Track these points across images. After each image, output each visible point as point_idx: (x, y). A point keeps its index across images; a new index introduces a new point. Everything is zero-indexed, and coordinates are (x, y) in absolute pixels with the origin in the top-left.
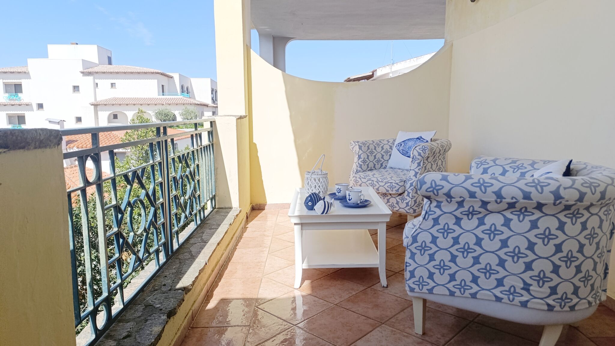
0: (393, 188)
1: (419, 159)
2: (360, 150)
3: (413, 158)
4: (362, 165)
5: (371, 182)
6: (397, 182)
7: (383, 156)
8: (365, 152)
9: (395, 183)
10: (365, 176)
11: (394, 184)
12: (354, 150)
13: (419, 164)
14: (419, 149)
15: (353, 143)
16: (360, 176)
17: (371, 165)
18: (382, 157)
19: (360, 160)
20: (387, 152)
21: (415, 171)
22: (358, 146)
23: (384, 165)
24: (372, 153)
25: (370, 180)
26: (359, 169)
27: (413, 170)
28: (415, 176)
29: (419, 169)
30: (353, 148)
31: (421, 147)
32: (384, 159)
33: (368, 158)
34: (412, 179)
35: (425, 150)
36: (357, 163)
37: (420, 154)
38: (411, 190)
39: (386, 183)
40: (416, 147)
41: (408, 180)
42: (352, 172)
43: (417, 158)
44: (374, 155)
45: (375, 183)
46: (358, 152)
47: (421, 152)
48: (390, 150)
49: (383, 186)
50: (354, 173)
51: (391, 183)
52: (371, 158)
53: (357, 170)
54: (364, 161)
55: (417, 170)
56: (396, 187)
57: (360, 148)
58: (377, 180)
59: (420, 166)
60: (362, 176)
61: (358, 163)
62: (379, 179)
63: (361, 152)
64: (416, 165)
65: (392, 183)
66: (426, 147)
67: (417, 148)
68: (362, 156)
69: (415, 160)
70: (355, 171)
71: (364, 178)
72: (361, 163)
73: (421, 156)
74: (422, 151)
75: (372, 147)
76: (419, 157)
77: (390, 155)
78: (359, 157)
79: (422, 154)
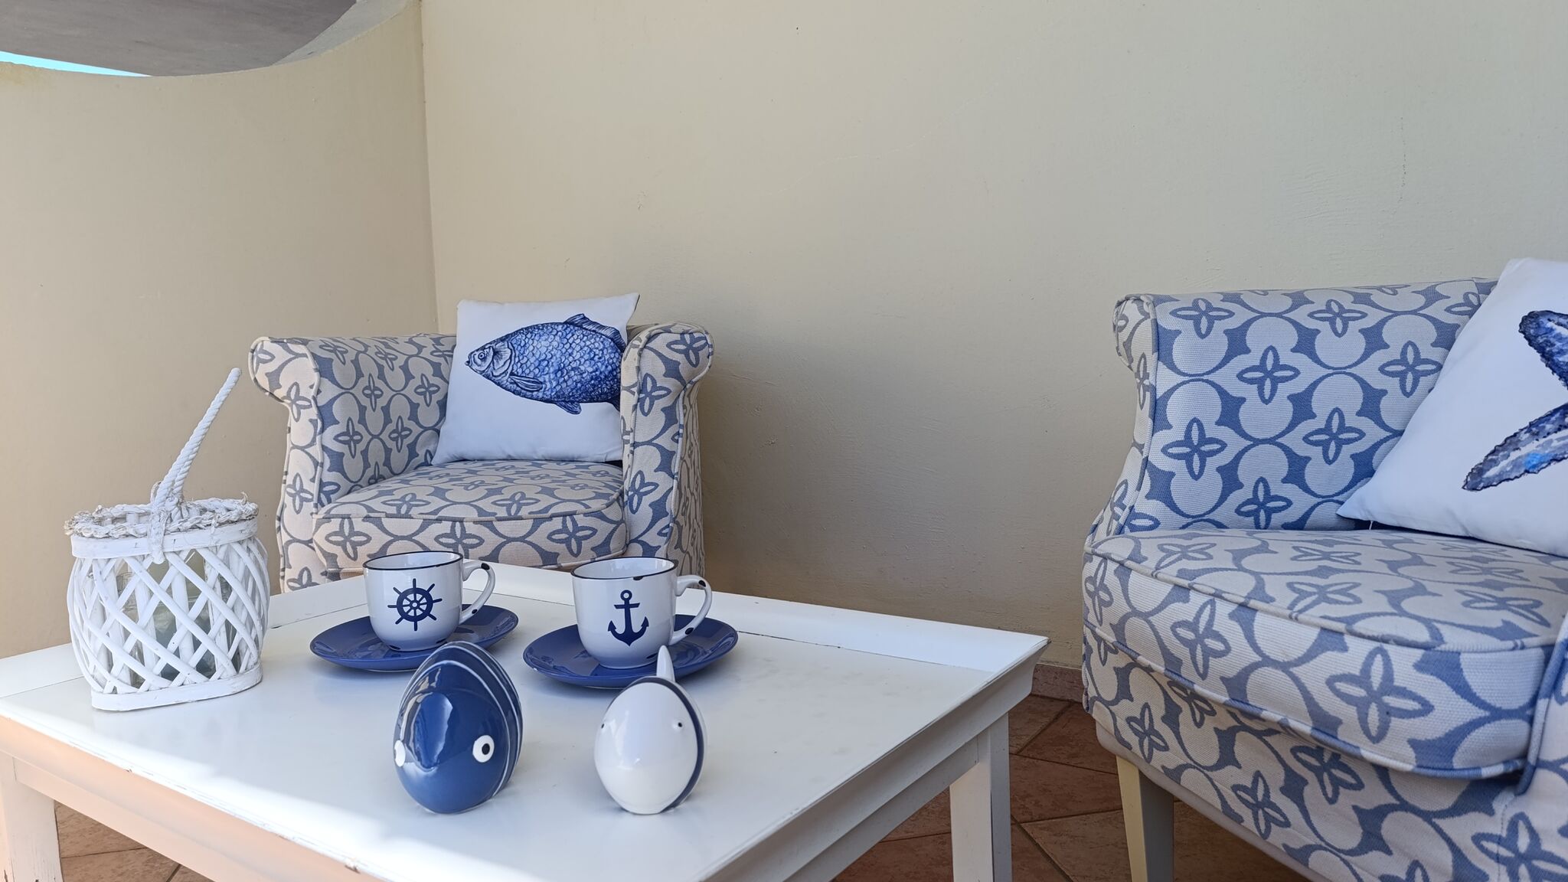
0: (579, 540)
1: (669, 391)
2: (325, 380)
3: (640, 392)
4: (342, 455)
5: (445, 527)
6: (597, 505)
7: (414, 407)
8: (347, 391)
9: (586, 515)
10: (399, 508)
11: (581, 520)
12: (286, 381)
13: (670, 413)
14: (669, 345)
15: (275, 349)
16: (370, 509)
17: (376, 453)
18: (413, 417)
19: (332, 431)
20: (426, 390)
21: (658, 446)
22: (310, 363)
23: (421, 452)
24: (373, 393)
25: (439, 520)
26: (330, 476)
27: (649, 443)
28: (665, 466)
29: (673, 439)
30: (274, 377)
31: (678, 337)
32: (418, 423)
33: (362, 421)
34: (656, 485)
35: (696, 351)
36: (316, 451)
37: (672, 370)
38: (660, 534)
39: (538, 522)
40: (650, 339)
41: (636, 492)
42: (288, 500)
43: (661, 388)
44: (382, 402)
45: (471, 528)
46: (313, 392)
47: (679, 358)
48: (437, 381)
49: (522, 539)
50: (303, 500)
51: (564, 515)
52: (375, 419)
53: (322, 484)
54: (349, 437)
55: (665, 441)
56: (595, 531)
57: (324, 369)
58: (481, 512)
59: (676, 421)
60: (376, 504)
61: (324, 448)
62: (486, 505)
63: (330, 391)
64: (660, 419)
65: (571, 514)
66: (700, 339)
67: (659, 343)
68: (337, 410)
69: (653, 399)
70: (314, 488)
71: (398, 516)
72: (336, 447)
73: (679, 378)
74: (686, 353)
75: (368, 366)
76: (671, 383)
77: (443, 405)
78: (325, 417)
79: (684, 369)
